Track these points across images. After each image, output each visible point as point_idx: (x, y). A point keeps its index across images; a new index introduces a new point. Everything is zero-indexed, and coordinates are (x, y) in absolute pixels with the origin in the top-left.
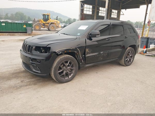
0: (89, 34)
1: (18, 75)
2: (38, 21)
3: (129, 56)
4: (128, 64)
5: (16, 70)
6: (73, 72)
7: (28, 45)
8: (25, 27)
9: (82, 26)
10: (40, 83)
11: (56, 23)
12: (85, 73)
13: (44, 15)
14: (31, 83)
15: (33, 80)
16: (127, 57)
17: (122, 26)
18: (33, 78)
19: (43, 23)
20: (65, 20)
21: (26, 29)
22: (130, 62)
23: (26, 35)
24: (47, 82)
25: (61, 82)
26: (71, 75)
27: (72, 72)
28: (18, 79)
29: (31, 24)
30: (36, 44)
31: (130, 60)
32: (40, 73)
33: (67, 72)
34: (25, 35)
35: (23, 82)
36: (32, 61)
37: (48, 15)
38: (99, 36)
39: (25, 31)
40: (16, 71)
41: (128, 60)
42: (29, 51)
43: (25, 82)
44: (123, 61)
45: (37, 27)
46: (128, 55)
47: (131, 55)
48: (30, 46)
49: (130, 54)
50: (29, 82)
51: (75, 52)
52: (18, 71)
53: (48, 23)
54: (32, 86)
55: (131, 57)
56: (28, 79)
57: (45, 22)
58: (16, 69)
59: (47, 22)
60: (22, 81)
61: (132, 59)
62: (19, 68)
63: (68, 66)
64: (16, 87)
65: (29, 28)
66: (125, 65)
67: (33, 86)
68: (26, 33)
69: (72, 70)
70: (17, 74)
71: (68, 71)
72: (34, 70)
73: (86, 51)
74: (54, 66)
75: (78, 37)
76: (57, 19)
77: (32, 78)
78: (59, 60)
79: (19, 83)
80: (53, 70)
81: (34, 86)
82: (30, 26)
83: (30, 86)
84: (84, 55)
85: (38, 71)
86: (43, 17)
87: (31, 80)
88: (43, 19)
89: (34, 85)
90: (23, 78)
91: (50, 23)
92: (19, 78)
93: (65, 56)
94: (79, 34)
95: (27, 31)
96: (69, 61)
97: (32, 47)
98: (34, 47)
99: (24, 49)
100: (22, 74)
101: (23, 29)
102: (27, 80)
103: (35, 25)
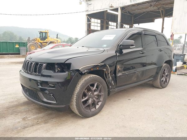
0: (119, 45)
1: (16, 110)
2: (34, 40)
3: (165, 75)
4: (164, 85)
5: (13, 102)
6: (101, 99)
7: (33, 63)
8: (17, 46)
9: (106, 36)
10: (54, 120)
11: (56, 41)
12: (114, 101)
13: (41, 33)
14: (40, 121)
15: (41, 115)
16: (163, 76)
17: (155, 36)
18: (41, 112)
19: (40, 43)
20: (65, 40)
21: (18, 50)
22: (166, 83)
23: (19, 57)
24: (63, 117)
25: (85, 116)
26: (98, 105)
27: (99, 100)
28: (17, 116)
29: (26, 44)
30: (48, 59)
31: (166, 80)
32: (55, 103)
33: (94, 101)
34: (17, 57)
35: (26, 119)
36: (41, 86)
37: (46, 33)
38: (134, 47)
39: (17, 52)
40: (12, 104)
41: (164, 80)
42: (35, 72)
43: (29, 120)
44: (158, 82)
45: (33, 47)
46: (164, 73)
47: (166, 74)
48: (37, 64)
49: (166, 71)
50: (35, 119)
51: (104, 71)
52: (15, 103)
53: (46, 43)
54: (41, 125)
55: (167, 76)
56: (34, 115)
57: (42, 41)
58: (12, 100)
59: (45, 41)
60: (24, 119)
61: (168, 79)
62: (16, 99)
63: (95, 91)
64: (16, 128)
65: (22, 49)
66: (161, 87)
67: (43, 125)
68: (19, 54)
69: (99, 96)
70: (14, 108)
71: (94, 99)
72: (45, 100)
73: (117, 69)
74: (77, 91)
75: (105, 49)
76: (57, 38)
77: (39, 114)
78: (83, 82)
79: (19, 122)
80: (75, 98)
81: (45, 125)
82: (24, 46)
83: (39, 126)
84: (114, 75)
85: (53, 101)
86: (39, 35)
87: (38, 115)
88: (40, 38)
89: (45, 123)
90: (24, 114)
91: (49, 42)
92: (19, 114)
93: (92, 76)
94: (105, 46)
95: (20, 52)
96: (96, 83)
97: (41, 65)
98: (44, 64)
99: (27, 70)
100: (23, 108)
101: (15, 49)
102: (32, 117)
103: (30, 45)
